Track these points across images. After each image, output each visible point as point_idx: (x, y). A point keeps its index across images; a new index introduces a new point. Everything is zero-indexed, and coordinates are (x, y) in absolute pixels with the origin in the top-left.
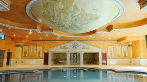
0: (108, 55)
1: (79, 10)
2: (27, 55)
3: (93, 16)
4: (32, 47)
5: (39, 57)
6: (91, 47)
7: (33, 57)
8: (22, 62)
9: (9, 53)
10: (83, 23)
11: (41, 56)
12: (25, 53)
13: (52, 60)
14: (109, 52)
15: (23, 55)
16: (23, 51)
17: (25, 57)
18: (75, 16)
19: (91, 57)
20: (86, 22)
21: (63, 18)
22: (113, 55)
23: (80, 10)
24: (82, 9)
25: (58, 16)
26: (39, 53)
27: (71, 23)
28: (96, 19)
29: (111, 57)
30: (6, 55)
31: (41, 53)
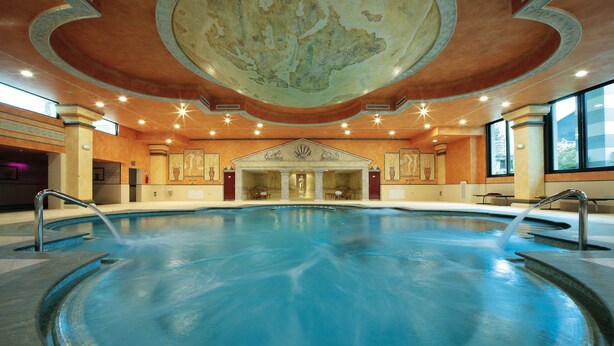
0: (386, 176)
1: (320, 15)
2: (181, 177)
3: (362, 41)
4: (192, 156)
5: (212, 182)
6: (342, 156)
7: (196, 181)
8: (170, 193)
9: (135, 170)
10: (330, 63)
11: (216, 178)
12: (176, 171)
13: (245, 188)
14: (388, 170)
15: (172, 178)
16: (171, 166)
17: (176, 182)
18: (307, 39)
19: (342, 183)
20: (339, 62)
21: (273, 47)
22: (397, 177)
23: (327, 12)
24: (330, 8)
25: (255, 39)
26: (212, 172)
27: (297, 63)
28: (370, 50)
29: (392, 181)
30: (125, 175)
31: (216, 170)
